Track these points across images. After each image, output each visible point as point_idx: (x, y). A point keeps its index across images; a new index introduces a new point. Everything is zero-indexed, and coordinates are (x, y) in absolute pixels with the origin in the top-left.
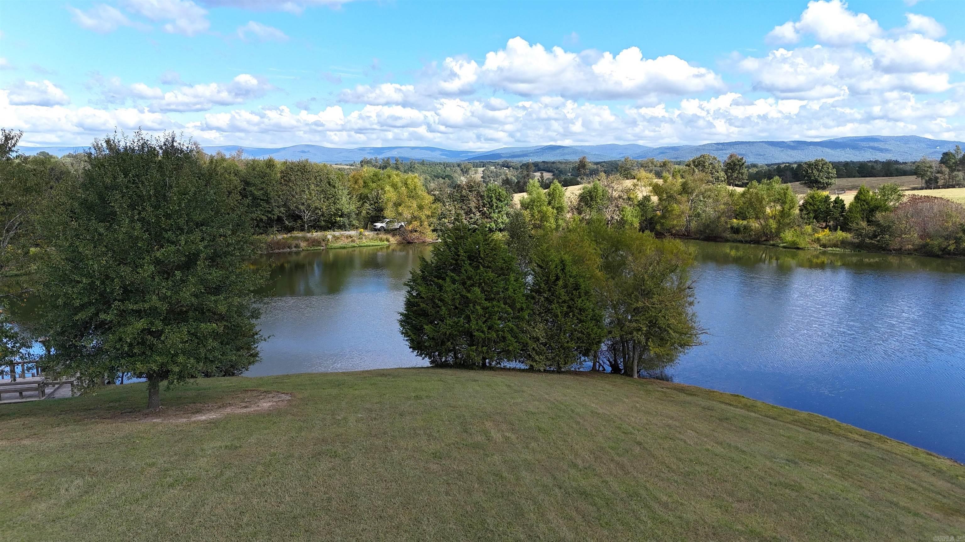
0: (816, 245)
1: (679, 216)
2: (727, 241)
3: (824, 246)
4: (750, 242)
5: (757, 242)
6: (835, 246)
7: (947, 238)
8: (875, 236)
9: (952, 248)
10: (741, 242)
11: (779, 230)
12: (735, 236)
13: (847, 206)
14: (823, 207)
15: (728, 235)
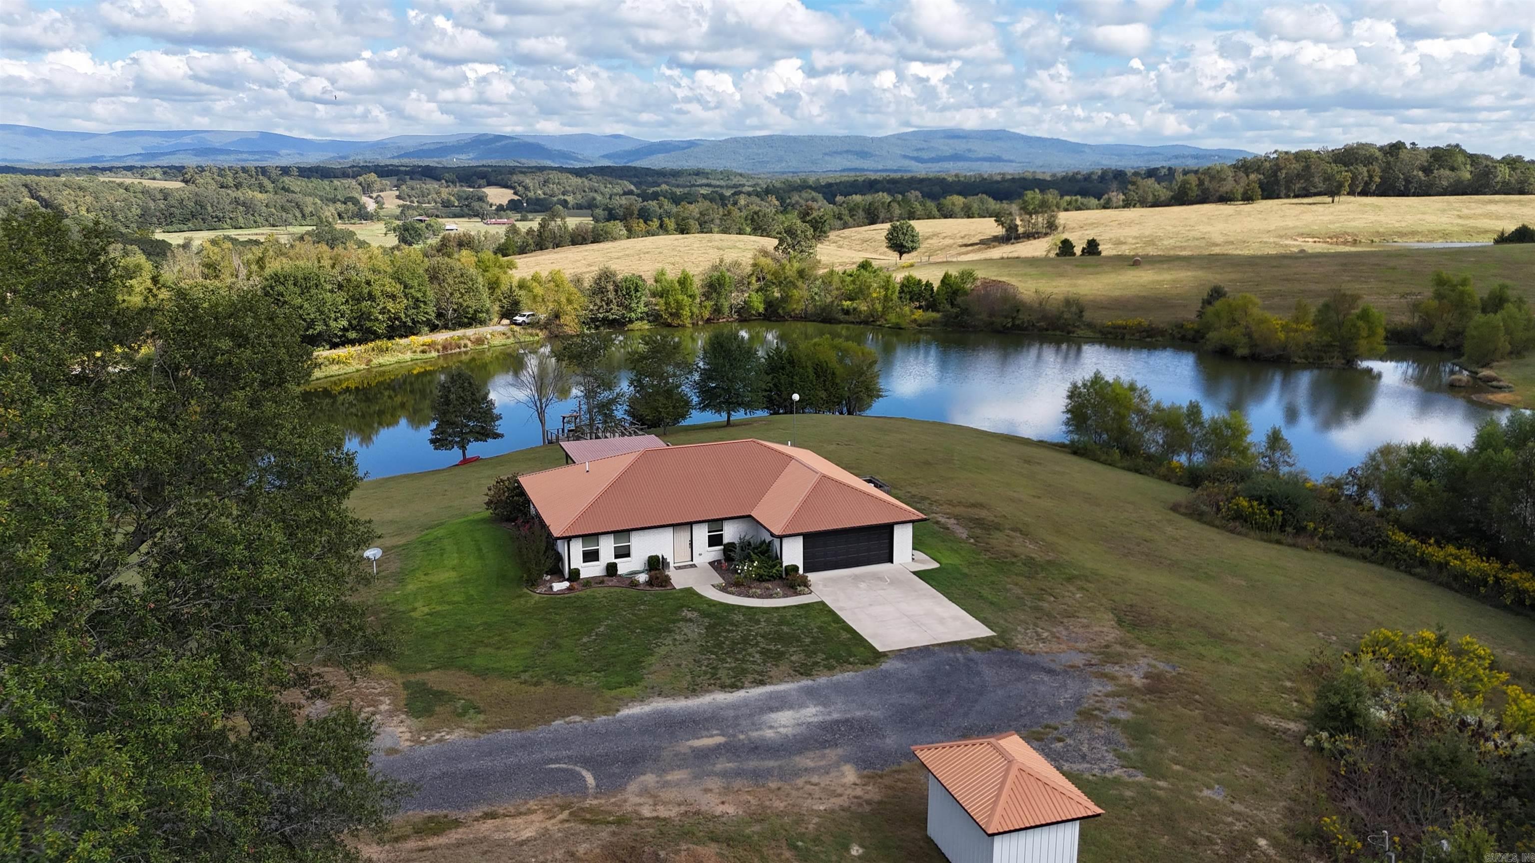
0: (914, 325)
1: (798, 302)
2: (840, 322)
3: (920, 325)
4: (860, 323)
5: (866, 323)
6: (928, 325)
7: (1006, 317)
8: (957, 317)
9: (1009, 325)
10: (853, 323)
11: (884, 313)
12: (847, 317)
13: (935, 289)
14: (916, 289)
15: (842, 317)
